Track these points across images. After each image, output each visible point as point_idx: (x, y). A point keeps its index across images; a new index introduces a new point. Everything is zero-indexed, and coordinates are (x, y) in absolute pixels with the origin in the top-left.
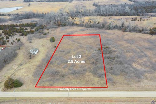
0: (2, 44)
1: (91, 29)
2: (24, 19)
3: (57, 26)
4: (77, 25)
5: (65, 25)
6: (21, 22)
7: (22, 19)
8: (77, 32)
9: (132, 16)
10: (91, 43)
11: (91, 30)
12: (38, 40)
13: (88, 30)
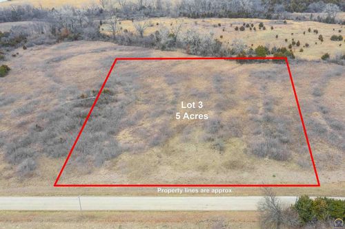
9: (255, 18)
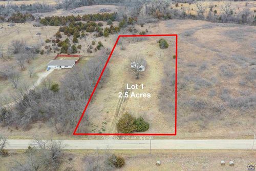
0: (73, 53)
1: (223, 24)
2: (83, 5)
3: (156, 20)
4: (192, 17)
5: (170, 18)
6: (82, 11)
7: (80, 7)
8: (199, 29)
10: (237, 51)
11: (223, 26)
12: (134, 44)
13: (218, 26)
